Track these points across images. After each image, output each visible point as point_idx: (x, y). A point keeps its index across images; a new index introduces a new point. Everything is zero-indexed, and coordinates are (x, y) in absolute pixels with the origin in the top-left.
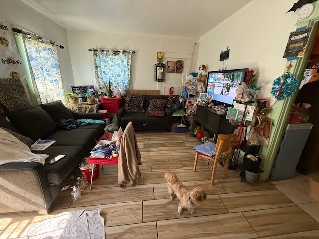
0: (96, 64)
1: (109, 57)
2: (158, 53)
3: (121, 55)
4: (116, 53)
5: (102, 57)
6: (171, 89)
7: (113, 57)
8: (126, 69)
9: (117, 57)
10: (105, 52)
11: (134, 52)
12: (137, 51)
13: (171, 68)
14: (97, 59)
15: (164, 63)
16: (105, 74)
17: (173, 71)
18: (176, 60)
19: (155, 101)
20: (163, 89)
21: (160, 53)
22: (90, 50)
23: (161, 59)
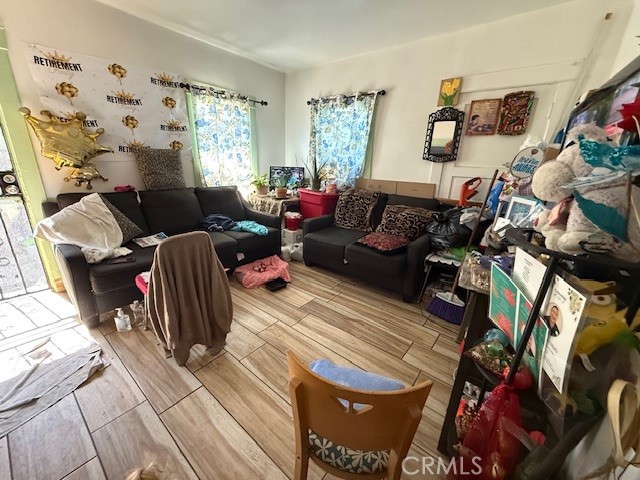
0: (314, 127)
1: (336, 110)
2: (443, 82)
3: (357, 104)
4: (347, 100)
5: (326, 112)
6: (470, 182)
7: (341, 110)
8: (363, 133)
9: (349, 108)
10: (331, 103)
11: (383, 93)
12: (392, 89)
13: (481, 121)
14: (317, 118)
15: (461, 107)
16: (326, 146)
17: (487, 130)
18: (502, 95)
19: (400, 210)
20: (447, 183)
21: (451, 81)
22: (309, 103)
23: (452, 97)
